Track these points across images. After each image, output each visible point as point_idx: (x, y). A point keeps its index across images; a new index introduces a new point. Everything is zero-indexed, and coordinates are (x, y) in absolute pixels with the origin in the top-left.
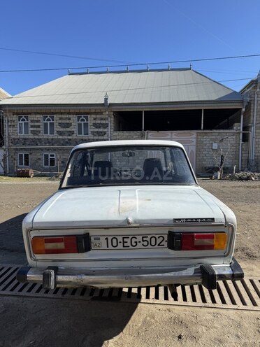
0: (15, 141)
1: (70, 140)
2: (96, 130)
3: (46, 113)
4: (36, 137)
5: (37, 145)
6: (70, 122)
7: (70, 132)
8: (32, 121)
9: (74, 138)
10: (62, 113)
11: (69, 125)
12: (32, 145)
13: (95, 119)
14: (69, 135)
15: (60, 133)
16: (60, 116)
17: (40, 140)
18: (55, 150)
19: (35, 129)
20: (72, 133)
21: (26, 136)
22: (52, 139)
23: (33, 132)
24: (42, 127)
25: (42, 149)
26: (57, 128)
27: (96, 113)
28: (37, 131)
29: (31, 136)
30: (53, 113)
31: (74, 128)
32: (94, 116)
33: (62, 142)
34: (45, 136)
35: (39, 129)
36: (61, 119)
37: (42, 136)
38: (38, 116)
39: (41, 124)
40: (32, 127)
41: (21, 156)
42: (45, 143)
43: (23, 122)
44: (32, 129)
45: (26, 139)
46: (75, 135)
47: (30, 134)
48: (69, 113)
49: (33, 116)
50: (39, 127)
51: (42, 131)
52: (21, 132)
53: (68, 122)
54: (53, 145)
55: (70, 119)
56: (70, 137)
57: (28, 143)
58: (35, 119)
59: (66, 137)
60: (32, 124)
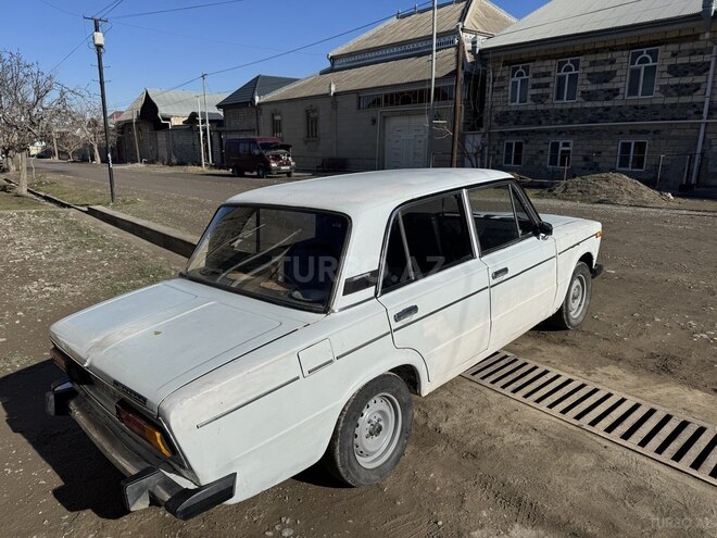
0: (503, 118)
1: (608, 109)
2: (675, 81)
3: (565, 55)
4: (540, 107)
5: (540, 123)
6: (614, 67)
7: (610, 91)
8: (535, 76)
9: (617, 104)
10: (596, 51)
11: (608, 76)
12: (531, 124)
13: (674, 55)
14: (607, 99)
15: (588, 96)
16: (592, 58)
17: (546, 113)
18: (572, 132)
19: (540, 91)
20: (615, 92)
21: (522, 106)
22: (570, 110)
23: (537, 99)
24: (554, 85)
25: (548, 132)
26: (584, 85)
27: (679, 40)
28: (542, 95)
29: (530, 106)
30: (579, 54)
31: (621, 83)
32: (673, 47)
33: (589, 115)
34: (558, 105)
35: (546, 91)
36: (593, 64)
37: (553, 104)
38: (548, 63)
39: (552, 81)
40: (534, 87)
41: (509, 146)
42: (556, 120)
43: (519, 80)
44: (534, 92)
45: (520, 113)
47: (529, 102)
48: (612, 49)
49: (538, 64)
50: (547, 85)
51: (553, 95)
52: (514, 100)
53: (608, 68)
54: (570, 122)
55: (612, 62)
56: (607, 104)
57: (523, 121)
58: (543, 70)
59: (599, 104)
60: (535, 81)
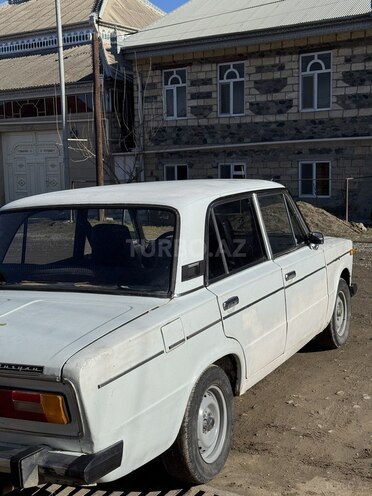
0: (160, 137)
1: (281, 124)
2: (352, 91)
3: (226, 59)
4: (203, 122)
5: (205, 142)
6: (284, 74)
7: (282, 102)
8: (194, 83)
9: (292, 117)
10: (262, 55)
11: (278, 85)
12: (194, 143)
13: (348, 60)
14: (280, 112)
15: (258, 108)
16: (258, 62)
17: (210, 129)
18: (244, 153)
19: (201, 102)
20: (287, 105)
21: (182, 122)
22: (239, 126)
23: (199, 112)
24: (217, 95)
25: (215, 153)
26: (252, 96)
27: (351, 43)
28: (204, 108)
29: (191, 120)
30: (241, 57)
31: (293, 93)
32: (346, 52)
33: (262, 132)
34: (224, 118)
35: (209, 102)
36: (260, 69)
37: (216, 118)
38: (207, 67)
39: (214, 89)
40: (194, 96)
41: (171, 171)
42: (224, 137)
43: (174, 87)
44: (194, 103)
45: (180, 129)
46: (294, 110)
47: (189, 115)
48: (281, 52)
49: (196, 68)
50: (208, 95)
51: (217, 107)
52: (170, 113)
53: (277, 75)
54: (240, 140)
55: (281, 68)
56: (281, 118)
57: (184, 139)
58: (202, 76)
59: (271, 118)
60: (194, 90)
